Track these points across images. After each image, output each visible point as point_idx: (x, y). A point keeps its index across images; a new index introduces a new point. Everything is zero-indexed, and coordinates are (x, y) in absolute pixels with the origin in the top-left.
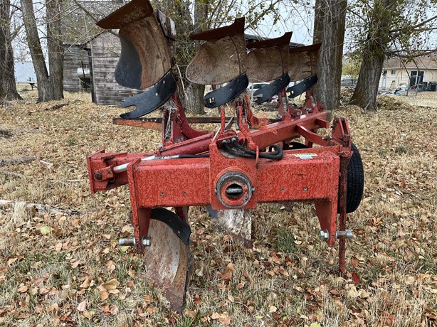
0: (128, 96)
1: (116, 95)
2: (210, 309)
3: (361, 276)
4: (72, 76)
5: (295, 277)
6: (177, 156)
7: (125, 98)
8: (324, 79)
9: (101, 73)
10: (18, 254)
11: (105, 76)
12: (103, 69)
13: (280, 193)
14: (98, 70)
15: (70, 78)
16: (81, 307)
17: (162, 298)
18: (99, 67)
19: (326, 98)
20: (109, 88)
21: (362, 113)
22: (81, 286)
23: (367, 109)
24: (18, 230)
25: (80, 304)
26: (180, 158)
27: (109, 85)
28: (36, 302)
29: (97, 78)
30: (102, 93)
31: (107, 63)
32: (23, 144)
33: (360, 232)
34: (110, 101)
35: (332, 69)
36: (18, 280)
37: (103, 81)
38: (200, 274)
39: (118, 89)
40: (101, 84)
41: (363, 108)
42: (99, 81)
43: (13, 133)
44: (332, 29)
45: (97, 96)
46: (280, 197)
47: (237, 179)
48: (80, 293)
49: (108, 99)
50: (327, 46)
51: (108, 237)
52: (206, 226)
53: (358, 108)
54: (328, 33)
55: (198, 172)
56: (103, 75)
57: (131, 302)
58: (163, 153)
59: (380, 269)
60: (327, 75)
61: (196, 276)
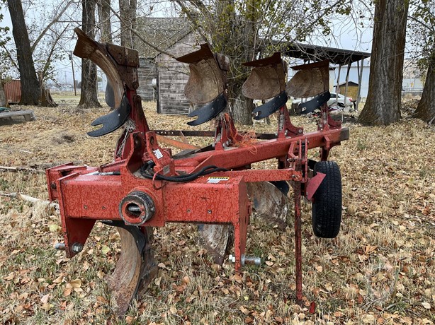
0: (188, 105)
1: (178, 104)
2: (149, 318)
3: (318, 306)
4: (148, 86)
5: (246, 298)
6: (112, 173)
7: (186, 107)
8: (381, 91)
9: (166, 84)
10: (22, 247)
11: (169, 87)
12: (168, 81)
13: (187, 214)
14: (163, 81)
15: (146, 88)
16: (44, 299)
17: (113, 301)
18: (165, 78)
19: (383, 111)
20: (172, 98)
21: (424, 127)
22: (54, 281)
23: (432, 123)
24: (34, 226)
25: (44, 296)
26: (114, 174)
27: (172, 95)
28: (12, 289)
29: (162, 88)
30: (166, 103)
31: (171, 75)
32: (80, 148)
33: (345, 259)
34: (172, 110)
35: (391, 79)
36: (11, 269)
37: (167, 91)
38: (158, 283)
39: (180, 99)
40: (166, 94)
41: (428, 122)
42: (164, 91)
43: (75, 138)
44: (391, 38)
45: (161, 105)
46: (187, 217)
47: (135, 199)
48: (50, 286)
49: (171, 108)
50: (385, 55)
51: (98, 239)
52: (191, 237)
53: (421, 121)
54: (387, 42)
55: (113, 190)
56: (167, 86)
57: (87, 301)
58: (105, 170)
59: (343, 302)
60: (384, 86)
61: (154, 285)
